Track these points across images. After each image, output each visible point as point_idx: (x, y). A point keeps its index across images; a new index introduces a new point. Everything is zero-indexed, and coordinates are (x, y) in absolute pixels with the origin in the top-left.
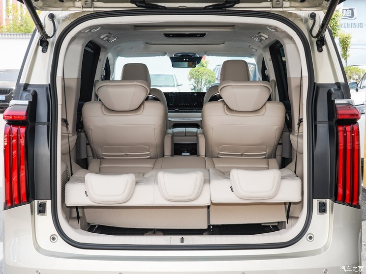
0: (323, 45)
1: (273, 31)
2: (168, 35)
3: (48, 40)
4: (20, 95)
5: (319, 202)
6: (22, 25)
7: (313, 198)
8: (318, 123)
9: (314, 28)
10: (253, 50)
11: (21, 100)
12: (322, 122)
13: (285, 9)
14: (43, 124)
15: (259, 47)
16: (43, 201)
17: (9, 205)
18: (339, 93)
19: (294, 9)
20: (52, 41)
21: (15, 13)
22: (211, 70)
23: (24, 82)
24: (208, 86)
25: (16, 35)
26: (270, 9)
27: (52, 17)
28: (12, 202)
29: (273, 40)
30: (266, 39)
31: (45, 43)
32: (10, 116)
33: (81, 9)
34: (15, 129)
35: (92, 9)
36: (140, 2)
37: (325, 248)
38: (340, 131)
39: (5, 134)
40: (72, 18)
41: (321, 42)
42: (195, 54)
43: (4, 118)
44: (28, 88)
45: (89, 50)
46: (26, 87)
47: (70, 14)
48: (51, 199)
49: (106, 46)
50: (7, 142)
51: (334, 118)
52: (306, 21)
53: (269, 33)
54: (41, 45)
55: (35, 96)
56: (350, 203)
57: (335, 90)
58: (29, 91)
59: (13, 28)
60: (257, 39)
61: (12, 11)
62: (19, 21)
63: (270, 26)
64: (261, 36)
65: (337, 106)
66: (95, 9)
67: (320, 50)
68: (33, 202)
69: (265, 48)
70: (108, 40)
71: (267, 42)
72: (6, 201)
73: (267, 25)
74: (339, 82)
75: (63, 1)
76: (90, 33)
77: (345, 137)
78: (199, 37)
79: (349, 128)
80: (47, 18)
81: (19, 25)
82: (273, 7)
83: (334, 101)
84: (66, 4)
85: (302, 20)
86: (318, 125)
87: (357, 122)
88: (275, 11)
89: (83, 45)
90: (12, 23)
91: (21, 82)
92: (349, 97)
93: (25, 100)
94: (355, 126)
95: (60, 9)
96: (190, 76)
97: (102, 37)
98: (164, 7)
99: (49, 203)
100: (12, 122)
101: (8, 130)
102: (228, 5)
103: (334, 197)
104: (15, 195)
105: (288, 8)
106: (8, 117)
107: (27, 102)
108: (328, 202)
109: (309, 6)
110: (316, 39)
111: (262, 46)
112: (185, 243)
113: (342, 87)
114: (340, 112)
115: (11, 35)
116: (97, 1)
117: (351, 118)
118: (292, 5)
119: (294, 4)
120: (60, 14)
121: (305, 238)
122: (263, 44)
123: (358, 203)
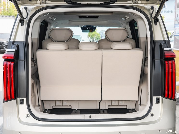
0: (157, 22)
1: (132, 15)
2: (80, 17)
3: (24, 20)
4: (11, 46)
5: (156, 98)
6: (8, 12)
7: (153, 96)
8: (155, 59)
9: (153, 14)
10: (121, 24)
11: (11, 49)
12: (157, 59)
13: (139, 5)
14: (22, 61)
15: (124, 22)
16: (22, 98)
17: (6, 100)
18: (165, 45)
19: (143, 4)
20: (26, 20)
21: (4, 6)
22: (98, 33)
23: (13, 40)
24: (97, 40)
25: (5, 16)
26: (131, 5)
27: (26, 8)
28: (7, 98)
29: (131, 19)
30: (128, 19)
31: (23, 21)
32: (6, 57)
33: (40, 5)
34: (8, 63)
35: (46, 5)
36: (69, 1)
37: (159, 120)
38: (166, 63)
39: (3, 66)
40: (36, 9)
41: (156, 21)
42: (93, 26)
43: (3, 58)
44: (15, 43)
45: (43, 24)
46: (14, 42)
47: (35, 7)
48: (26, 97)
49: (50, 22)
50: (5, 69)
51: (163, 57)
52: (149, 10)
53: (130, 16)
54: (21, 22)
55: (18, 47)
56: (171, 98)
57: (163, 43)
58: (15, 45)
59: (4, 13)
60: (123, 19)
61: (3, 5)
62: (6, 10)
63: (131, 13)
64: (126, 17)
65: (165, 51)
66: (47, 5)
67: (156, 24)
68: (18, 99)
69: (127, 23)
70: (52, 19)
71: (129, 20)
72: (4, 98)
73: (129, 12)
74: (165, 40)
75: (31, 1)
76: (43, 16)
77: (169, 66)
78: (95, 18)
79: (170, 62)
80: (24, 9)
81: (6, 12)
82: (133, 4)
83: (163, 49)
84: (33, 2)
85: (147, 10)
86: (155, 61)
87: (174, 59)
88: (134, 5)
89: (40, 22)
90: (3, 11)
91: (11, 40)
92: (170, 47)
93: (13, 49)
94: (173, 61)
95: (30, 5)
96: (88, 36)
97: (49, 18)
98: (81, 4)
99: (25, 99)
100: (7, 60)
101: (5, 64)
102: (111, 3)
103: (163, 95)
104: (9, 95)
105: (140, 4)
106: (5, 57)
107: (14, 50)
108: (160, 98)
109: (150, 3)
110: (154, 19)
111: (126, 22)
112: (91, 118)
113: (166, 42)
114: (166, 54)
115: (2, 16)
116: (48, 1)
117: (171, 57)
118: (142, 3)
119: (143, 2)
120: (30, 7)
121: (149, 115)
122: (126, 21)
123: (175, 98)
